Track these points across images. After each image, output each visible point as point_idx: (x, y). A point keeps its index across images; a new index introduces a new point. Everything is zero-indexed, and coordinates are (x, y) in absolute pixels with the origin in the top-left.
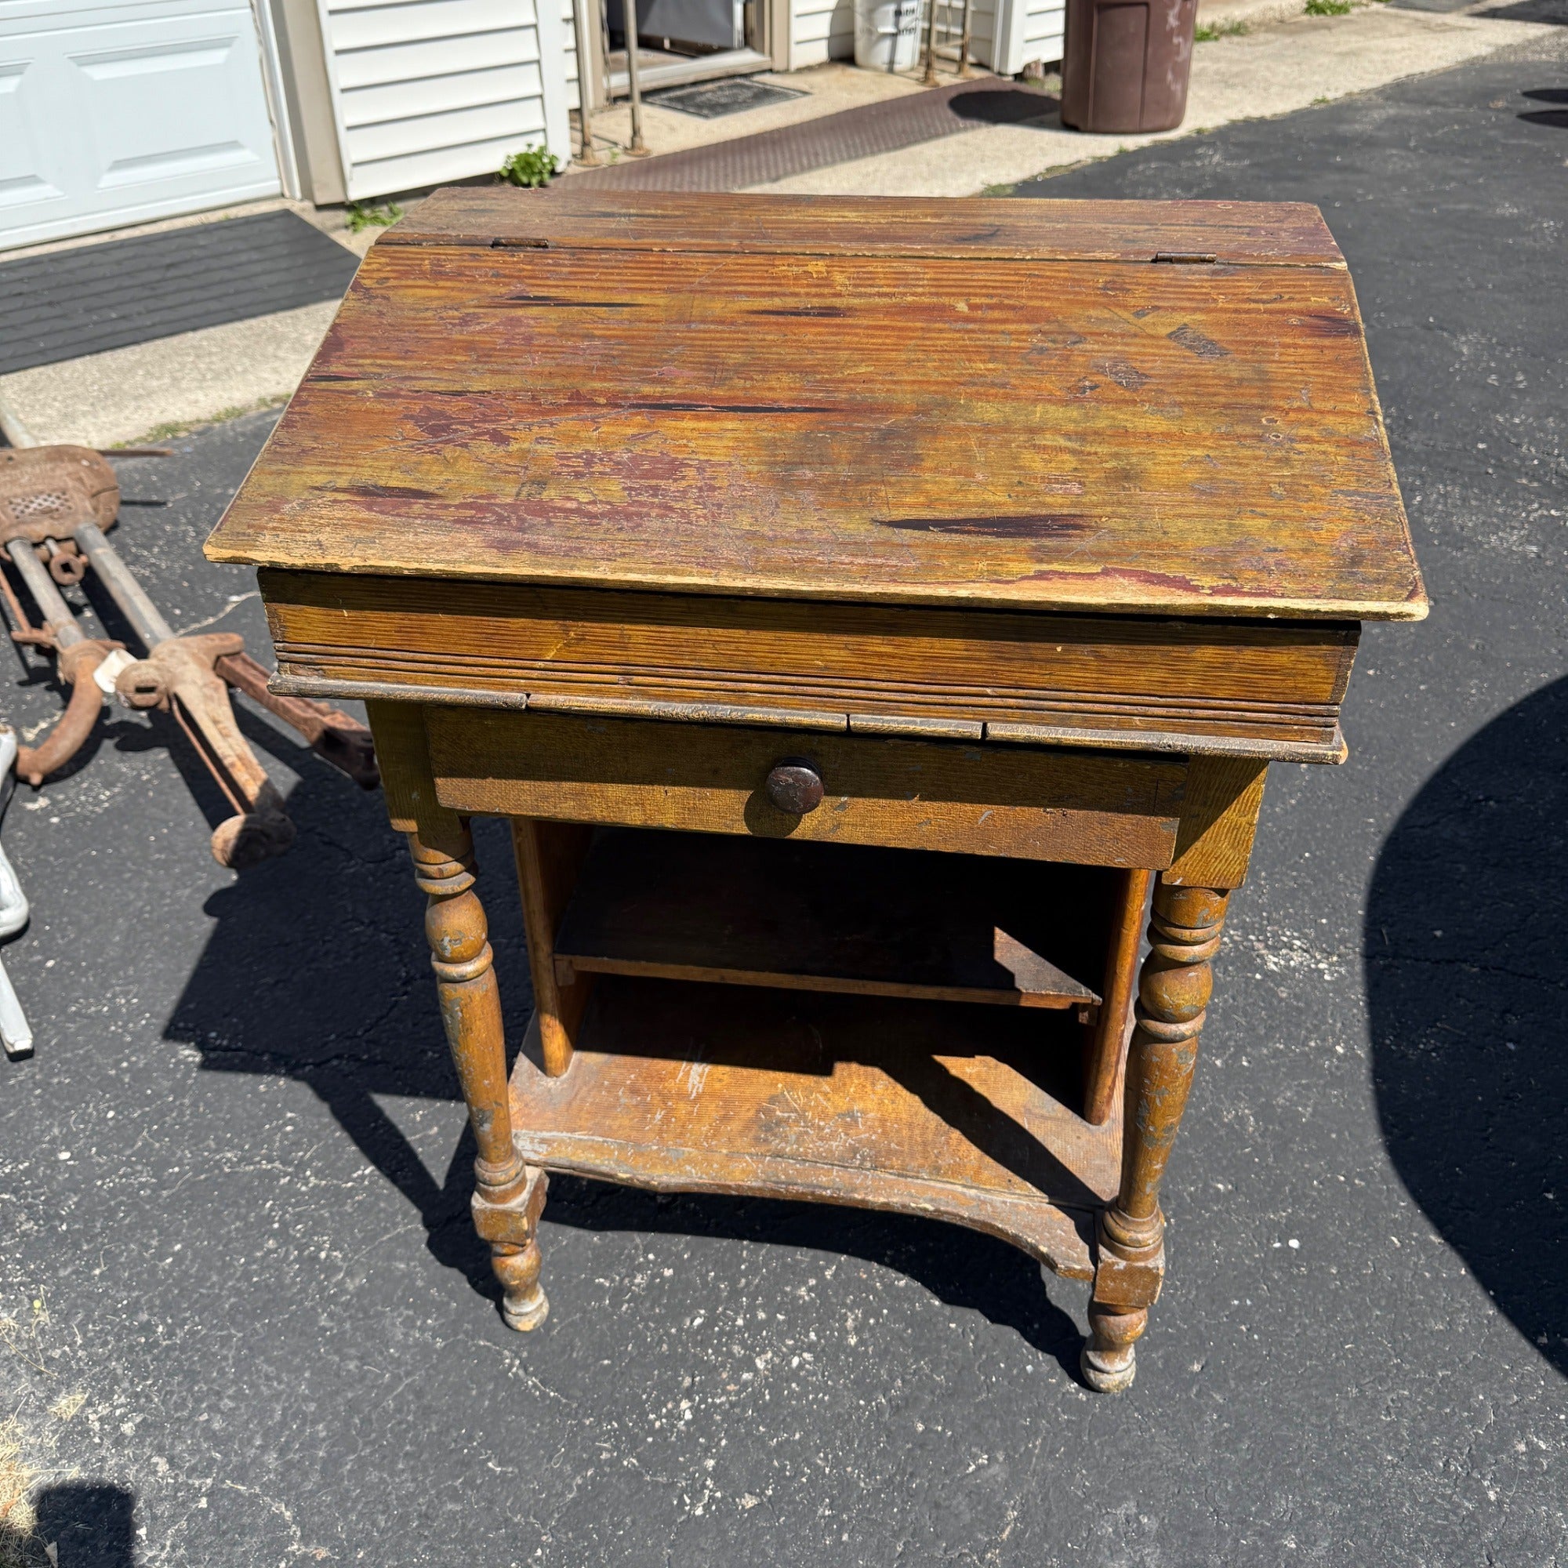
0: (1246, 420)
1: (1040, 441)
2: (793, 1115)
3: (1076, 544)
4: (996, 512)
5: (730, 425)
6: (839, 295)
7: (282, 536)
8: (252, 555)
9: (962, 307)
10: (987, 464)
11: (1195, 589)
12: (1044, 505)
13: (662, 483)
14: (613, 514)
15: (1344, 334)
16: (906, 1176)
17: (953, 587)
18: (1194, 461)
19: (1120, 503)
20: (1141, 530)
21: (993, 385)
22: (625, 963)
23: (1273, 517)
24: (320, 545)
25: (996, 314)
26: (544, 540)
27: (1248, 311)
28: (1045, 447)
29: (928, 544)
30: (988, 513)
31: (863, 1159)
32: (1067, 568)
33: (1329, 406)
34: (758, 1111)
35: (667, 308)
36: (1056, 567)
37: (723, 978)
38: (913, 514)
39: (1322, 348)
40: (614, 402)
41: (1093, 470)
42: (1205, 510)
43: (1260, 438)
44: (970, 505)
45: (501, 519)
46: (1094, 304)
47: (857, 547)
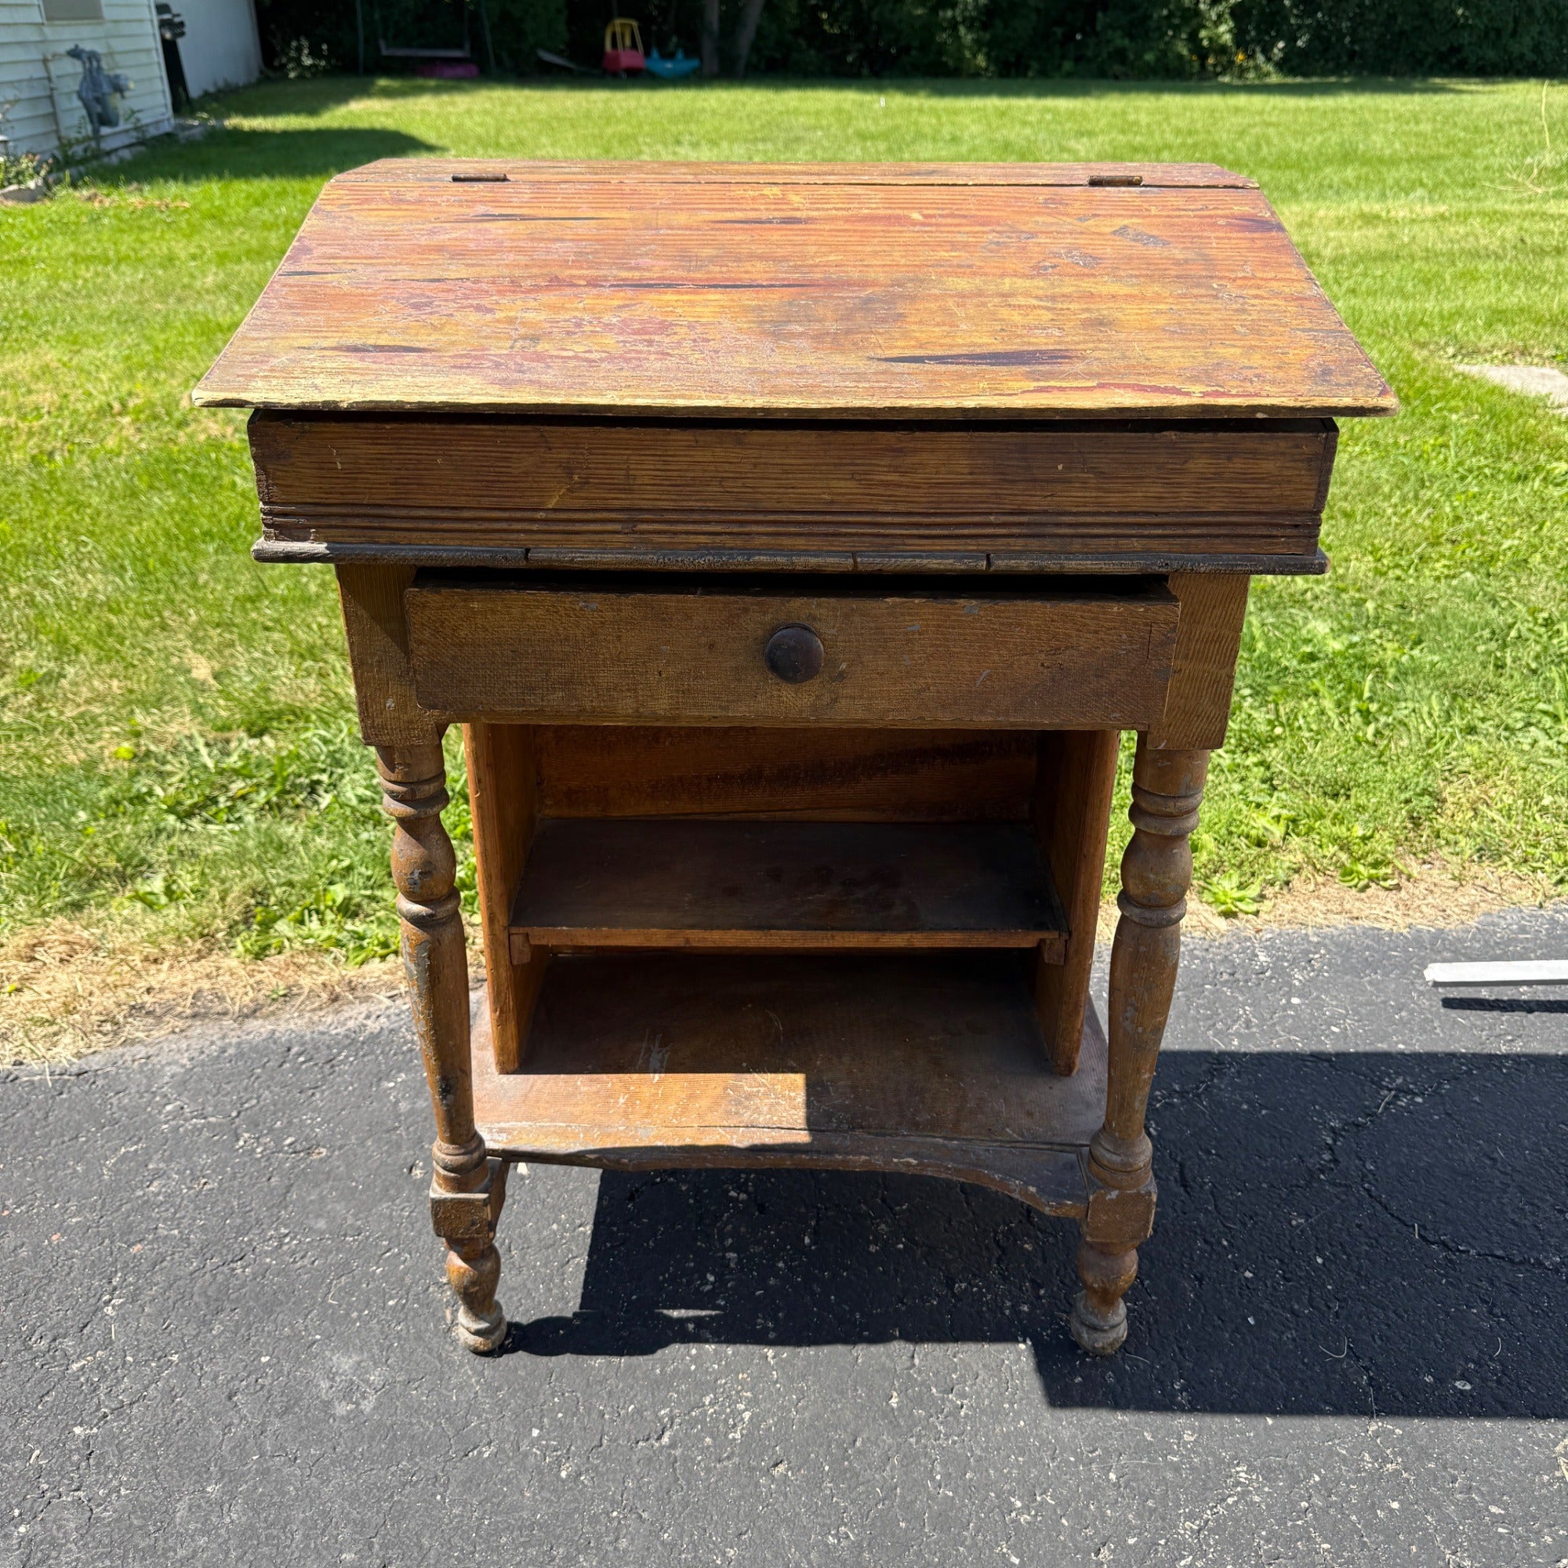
0: (1199, 286)
1: (1012, 301)
2: (762, 1089)
3: (1066, 368)
4: (985, 350)
5: (713, 297)
6: (798, 210)
7: (274, 382)
8: (244, 396)
9: (916, 216)
10: (968, 318)
11: (1188, 394)
12: (1029, 343)
13: (656, 338)
14: (611, 358)
15: (1270, 230)
16: (885, 1135)
17: (959, 400)
18: (1160, 312)
19: (1100, 341)
20: (1124, 357)
21: (959, 266)
22: (585, 930)
23: (1243, 347)
24: (316, 387)
25: (949, 221)
26: (545, 378)
27: (1179, 217)
28: (1019, 306)
29: (927, 372)
30: (978, 351)
31: (840, 1122)
32: (1064, 384)
33: (1271, 275)
34: (725, 1089)
35: (633, 220)
36: (1052, 383)
37: (687, 940)
38: (908, 353)
39: (1253, 240)
40: (593, 283)
41: (1069, 320)
42: (1179, 344)
43: (1216, 297)
44: (959, 345)
45: (497, 365)
46: (1038, 213)
47: (860, 376)
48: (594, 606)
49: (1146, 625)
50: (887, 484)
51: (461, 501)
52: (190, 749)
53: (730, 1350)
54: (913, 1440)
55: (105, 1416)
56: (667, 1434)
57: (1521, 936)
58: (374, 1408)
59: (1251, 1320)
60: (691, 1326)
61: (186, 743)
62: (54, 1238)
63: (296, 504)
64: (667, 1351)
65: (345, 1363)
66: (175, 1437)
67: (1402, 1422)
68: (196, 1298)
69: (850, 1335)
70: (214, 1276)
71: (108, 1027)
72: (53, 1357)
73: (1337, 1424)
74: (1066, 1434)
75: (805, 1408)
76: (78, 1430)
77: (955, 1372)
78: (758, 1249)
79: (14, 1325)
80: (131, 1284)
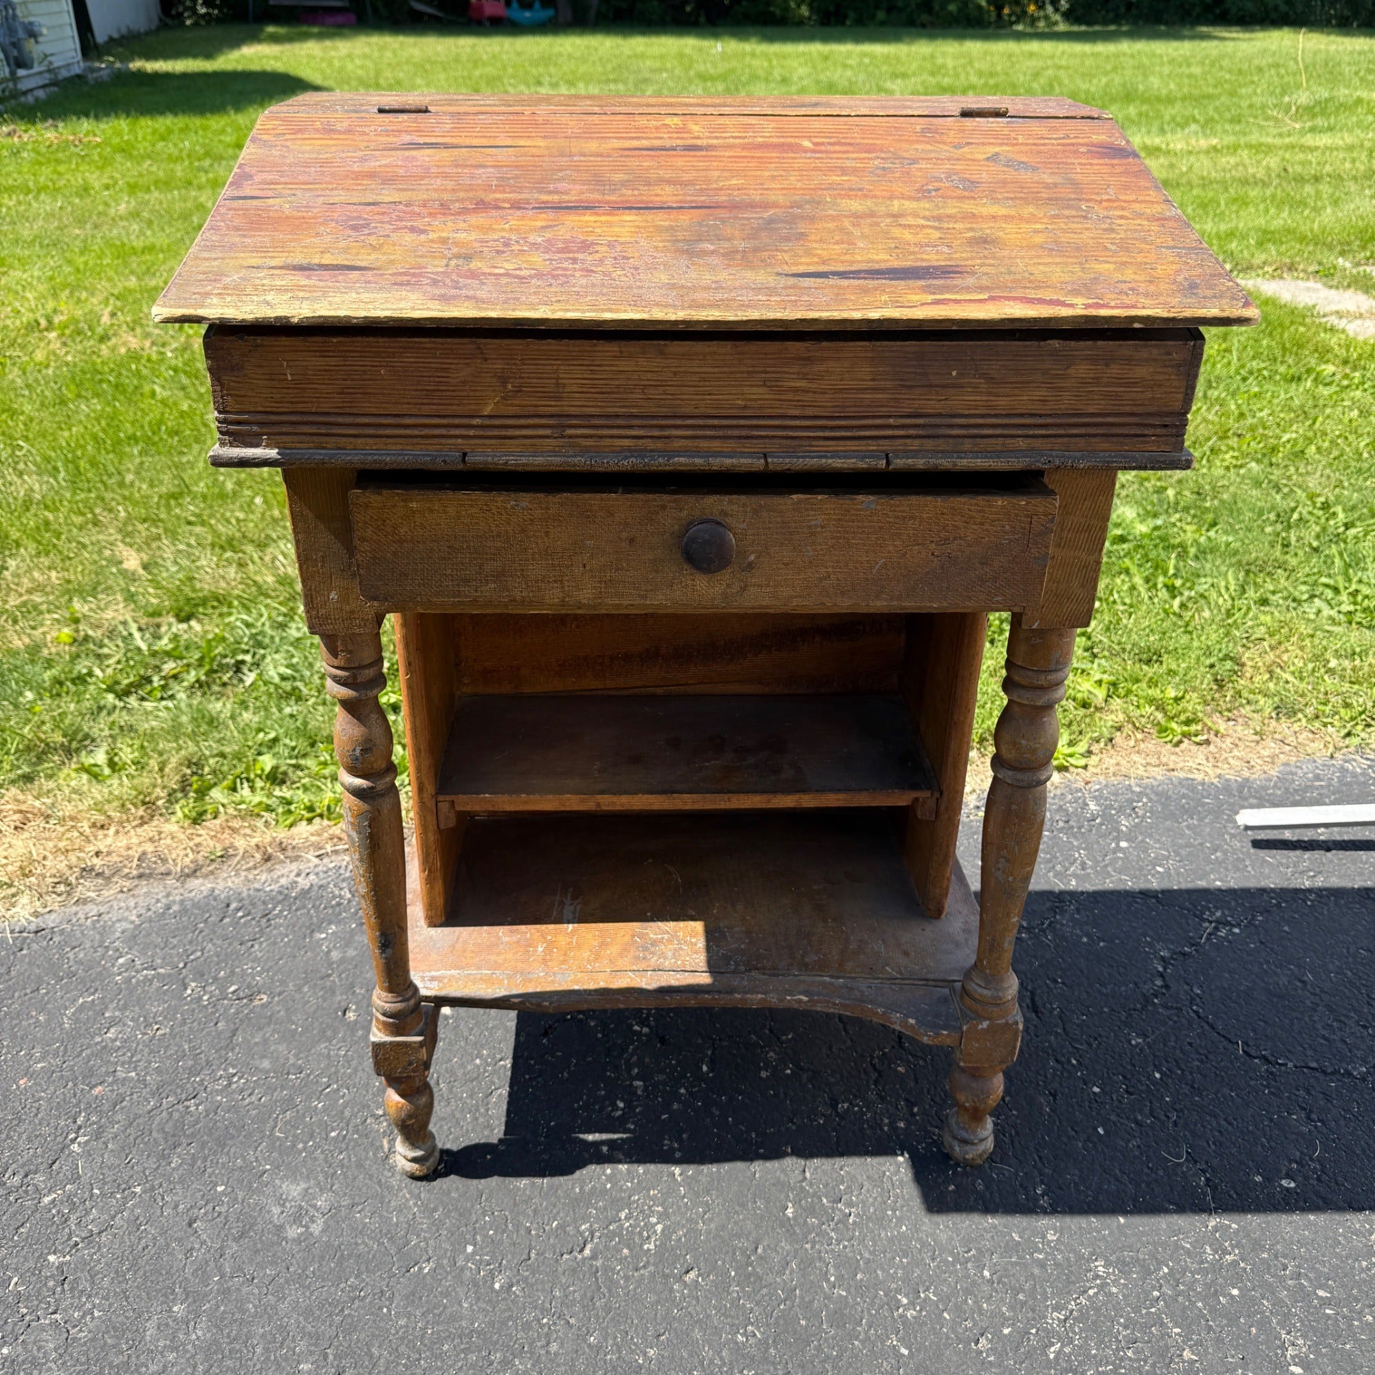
0: (1069, 207)
1: (902, 221)
2: (666, 936)
3: (958, 282)
4: (883, 266)
5: (628, 218)
6: (698, 138)
7: (229, 299)
8: (201, 312)
9: (807, 144)
10: (864, 236)
11: (1071, 306)
12: (923, 260)
13: (580, 256)
14: (540, 275)
15: (1127, 157)
16: (778, 975)
17: (864, 312)
18: (1036, 231)
19: (985, 257)
20: (1010, 273)
21: (851, 189)
22: (506, 797)
23: (1115, 263)
24: (268, 303)
25: (837, 148)
26: (482, 294)
27: (1044, 145)
28: (909, 226)
29: (832, 286)
30: (877, 266)
31: (737, 964)
32: (958, 297)
33: (1133, 197)
34: (633, 936)
35: (547, 148)
36: (947, 296)
37: (598, 805)
38: (812, 269)
39: (1113, 166)
40: (517, 206)
41: (955, 238)
42: (1058, 260)
43: (1085, 217)
44: (859, 262)
45: (435, 283)
46: (917, 142)
47: (771, 291)
48: (524, 504)
49: (1027, 516)
50: (796, 390)
51: (404, 409)
52: (125, 633)
53: (641, 1169)
54: (808, 1246)
55: (76, 1244)
56: (589, 1246)
57: (1317, 784)
58: (323, 1231)
59: (1101, 1131)
60: (605, 1149)
61: (121, 628)
62: (21, 1082)
63: (248, 413)
64: (584, 1171)
65: (294, 1190)
66: (142, 1262)
67: (1236, 1217)
68: (155, 1134)
69: (749, 1155)
70: (171, 1114)
71: (62, 888)
72: (26, 1192)
73: (1180, 1221)
74: (943, 1237)
75: (711, 1220)
76: (52, 1258)
77: (842, 1183)
78: (661, 1077)
80: (94, 1123)
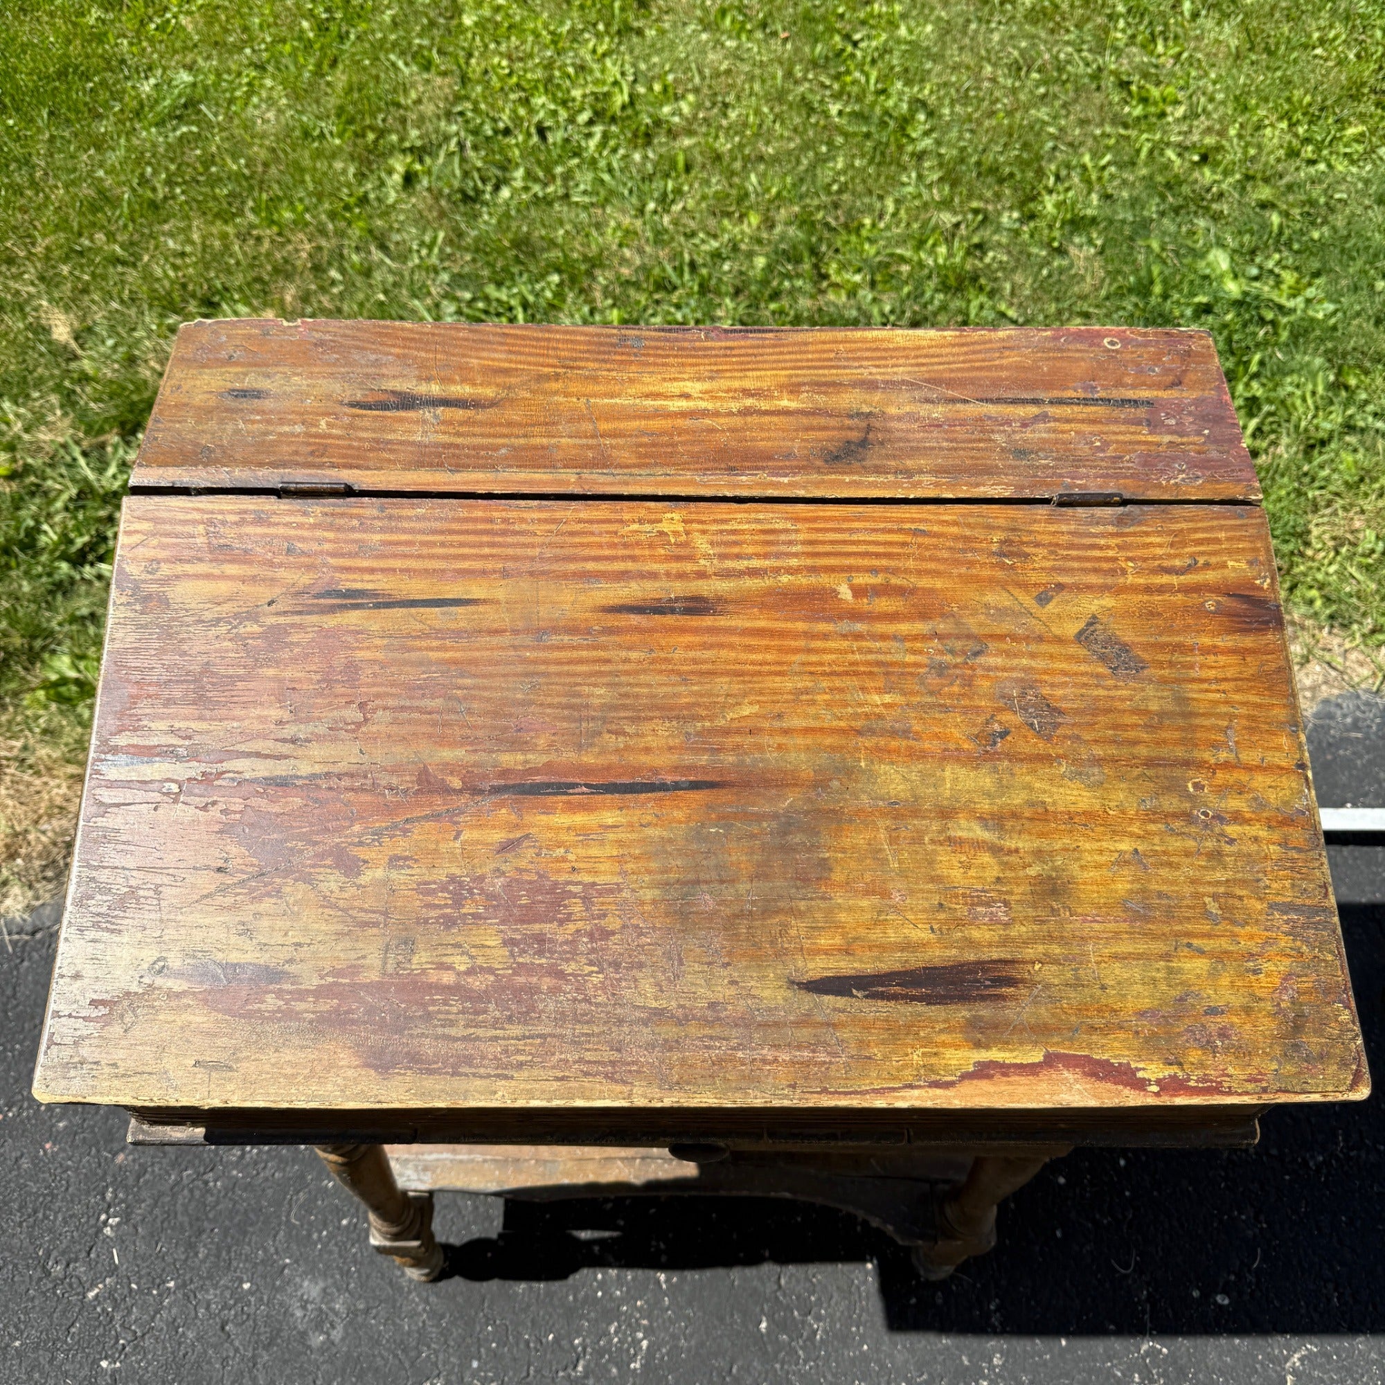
0: (1171, 786)
1: (953, 829)
3: (1010, 1012)
4: (920, 957)
5: (610, 818)
6: (702, 575)
9: (845, 591)
10: (902, 873)
11: (1142, 1083)
12: (971, 943)
13: (548, 931)
14: (498, 990)
15: (1266, 626)
18: (1122, 861)
19: (1050, 937)
20: (1076, 982)
21: (893, 732)
23: (1211, 955)
25: (884, 604)
27: (1160, 590)
28: (961, 842)
29: (854, 1020)
32: (1008, 1056)
33: (1257, 756)
35: (508, 606)
36: (995, 1054)
38: (832, 968)
39: (1244, 654)
40: (471, 785)
41: (1017, 881)
42: (1140, 946)
43: (1188, 817)
45: (369, 1015)
46: (991, 583)
47: (780, 1034)
52: (68, 459)
53: (629, 1275)
54: (778, 1366)
55: (124, 1347)
56: (581, 1363)
57: (1353, 735)
58: (343, 1339)
59: (1059, 1234)
60: (596, 1248)
61: (62, 452)
62: (48, 1146)
64: (577, 1276)
65: (312, 1289)
66: (184, 1371)
67: (1168, 1341)
68: (180, 1218)
69: (728, 1260)
70: (191, 1191)
71: (50, 874)
72: (71, 1285)
73: (1117, 1344)
74: (900, 1358)
75: (692, 1335)
76: (104, 1364)
77: (813, 1293)
79: (31, 1249)
80: (122, 1201)
